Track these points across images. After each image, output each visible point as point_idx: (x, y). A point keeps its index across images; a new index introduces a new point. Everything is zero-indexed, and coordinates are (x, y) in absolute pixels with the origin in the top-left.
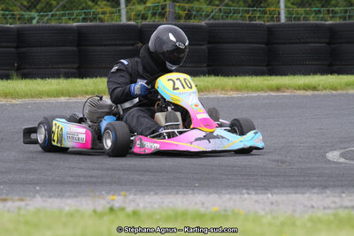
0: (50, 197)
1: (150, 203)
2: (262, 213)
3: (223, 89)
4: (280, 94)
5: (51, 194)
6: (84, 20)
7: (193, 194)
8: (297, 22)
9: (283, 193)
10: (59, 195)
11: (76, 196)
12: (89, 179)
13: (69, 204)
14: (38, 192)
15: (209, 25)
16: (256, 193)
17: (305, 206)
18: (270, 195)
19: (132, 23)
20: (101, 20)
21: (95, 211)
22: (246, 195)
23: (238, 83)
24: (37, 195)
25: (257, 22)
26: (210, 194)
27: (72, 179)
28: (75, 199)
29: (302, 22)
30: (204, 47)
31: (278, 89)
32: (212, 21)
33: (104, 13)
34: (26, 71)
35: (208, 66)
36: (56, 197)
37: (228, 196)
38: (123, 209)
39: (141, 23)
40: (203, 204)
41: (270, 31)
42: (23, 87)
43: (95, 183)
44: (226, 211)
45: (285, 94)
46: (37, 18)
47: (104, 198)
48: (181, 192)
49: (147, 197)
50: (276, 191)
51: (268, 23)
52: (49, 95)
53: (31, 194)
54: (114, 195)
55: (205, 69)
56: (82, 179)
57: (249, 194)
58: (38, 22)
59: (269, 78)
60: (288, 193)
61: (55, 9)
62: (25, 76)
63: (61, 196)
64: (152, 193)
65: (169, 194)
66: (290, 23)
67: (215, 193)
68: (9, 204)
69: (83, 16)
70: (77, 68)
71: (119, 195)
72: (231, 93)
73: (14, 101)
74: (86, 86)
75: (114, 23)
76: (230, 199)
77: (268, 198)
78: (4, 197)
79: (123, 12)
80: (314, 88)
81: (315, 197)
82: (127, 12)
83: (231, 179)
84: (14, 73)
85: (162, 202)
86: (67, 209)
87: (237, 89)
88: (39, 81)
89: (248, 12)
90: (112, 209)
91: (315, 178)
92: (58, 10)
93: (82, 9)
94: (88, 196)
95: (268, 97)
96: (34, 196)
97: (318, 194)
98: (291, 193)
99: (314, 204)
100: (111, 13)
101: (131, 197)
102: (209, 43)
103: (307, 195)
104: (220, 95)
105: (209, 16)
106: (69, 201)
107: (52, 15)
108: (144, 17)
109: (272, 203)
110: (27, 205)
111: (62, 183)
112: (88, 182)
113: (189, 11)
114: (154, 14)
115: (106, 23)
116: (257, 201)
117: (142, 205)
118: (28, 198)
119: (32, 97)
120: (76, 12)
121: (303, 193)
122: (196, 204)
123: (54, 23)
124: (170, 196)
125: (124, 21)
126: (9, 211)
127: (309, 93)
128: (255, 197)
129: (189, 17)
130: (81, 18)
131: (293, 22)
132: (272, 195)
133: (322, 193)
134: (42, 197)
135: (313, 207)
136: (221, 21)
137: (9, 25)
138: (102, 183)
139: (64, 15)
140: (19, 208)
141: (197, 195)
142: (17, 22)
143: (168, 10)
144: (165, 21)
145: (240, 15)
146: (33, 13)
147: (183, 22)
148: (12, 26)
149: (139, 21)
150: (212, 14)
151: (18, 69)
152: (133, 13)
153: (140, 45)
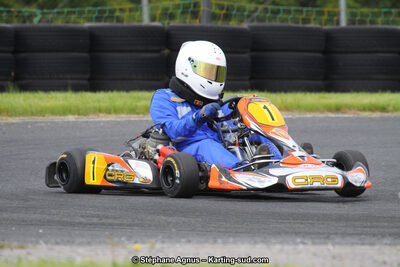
0: (57, 243)
4: (340, 115)
6: (98, 19)
7: (235, 242)
8: (363, 26)
9: (347, 244)
10: (68, 242)
11: (89, 243)
12: (104, 221)
13: (81, 253)
14: (40, 236)
15: (253, 28)
16: (314, 243)
17: (375, 261)
18: (331, 247)
19: (157, 24)
20: (119, 20)
22: (301, 247)
23: (288, 101)
24: (41, 242)
25: (312, 25)
26: (256, 243)
27: (82, 220)
28: (89, 248)
29: (368, 26)
30: (247, 56)
31: (338, 109)
32: (255, 24)
33: (121, 10)
34: (24, 82)
35: (250, 79)
36: (65, 245)
37: (278, 247)
39: (167, 24)
41: (329, 37)
43: (111, 226)
45: (346, 116)
46: (39, 16)
48: (220, 241)
49: (178, 246)
50: (337, 240)
51: (325, 27)
52: (53, 112)
53: (33, 239)
54: (136, 242)
55: (247, 83)
56: (95, 220)
57: (304, 244)
58: (40, 21)
59: (327, 95)
60: (352, 244)
61: (61, 5)
62: (24, 88)
63: (70, 243)
64: (183, 240)
66: (352, 27)
67: (263, 242)
69: (96, 14)
70: (89, 80)
71: (143, 243)
73: (11, 120)
74: (99, 101)
75: (136, 24)
77: (329, 250)
80: (383, 109)
81: (387, 249)
82: (152, 9)
83: (280, 223)
86: (79, 260)
88: (41, 94)
89: (301, 12)
91: (386, 224)
92: (64, 6)
93: (95, 5)
94: (105, 242)
95: (321, 120)
96: (37, 243)
97: (390, 245)
98: (357, 244)
99: (386, 258)
100: (131, 10)
101: (158, 246)
102: (253, 50)
103: (377, 247)
106: (81, 250)
107: (58, 13)
109: (334, 257)
110: (29, 254)
111: (72, 224)
112: (103, 224)
113: (227, 10)
115: (125, 24)
116: (315, 254)
118: (30, 245)
119: (33, 114)
120: (87, 9)
121: (372, 244)
123: (59, 23)
124: (207, 245)
125: (146, 21)
127: (377, 115)
128: (312, 248)
129: (227, 17)
130: (94, 16)
131: (357, 26)
132: (333, 245)
133: (395, 244)
134: (46, 243)
135: (385, 263)
136: (267, 24)
138: (121, 225)
139: (74, 13)
140: (20, 259)
142: (15, 20)
143: (202, 8)
144: (196, 23)
145: (291, 16)
146: (34, 10)
147: (220, 24)
148: (8, 25)
149: (166, 22)
150: (256, 14)
151: (16, 79)
152: (159, 12)
153: (166, 51)
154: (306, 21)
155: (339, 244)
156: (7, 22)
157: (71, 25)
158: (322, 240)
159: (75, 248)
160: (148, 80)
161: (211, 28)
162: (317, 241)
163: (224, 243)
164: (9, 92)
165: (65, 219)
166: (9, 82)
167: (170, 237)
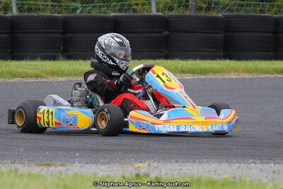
0: (87, 163)
1: (171, 170)
2: (265, 181)
3: (236, 71)
5: (88, 161)
6: (120, 10)
7: (208, 162)
10: (95, 161)
11: (109, 163)
13: (102, 170)
14: (77, 158)
15: (225, 17)
16: (262, 163)
18: (273, 166)
19: (160, 14)
20: (135, 11)
21: (123, 177)
22: (252, 164)
23: (249, 66)
25: (266, 14)
26: (222, 163)
27: (107, 147)
28: (108, 166)
30: (221, 35)
32: (227, 14)
33: (137, 4)
34: (70, 53)
35: (224, 51)
36: (92, 164)
37: (237, 165)
38: (147, 175)
39: (168, 13)
40: (215, 171)
41: (277, 22)
42: (68, 67)
43: (126, 151)
44: (235, 178)
46: (80, 9)
47: (132, 165)
48: (198, 161)
49: (168, 164)
50: (278, 161)
51: (275, 16)
53: (72, 160)
55: (222, 54)
56: (115, 147)
57: (254, 163)
58: (81, 12)
59: (275, 62)
62: (69, 58)
63: (96, 162)
64: (173, 160)
65: (188, 162)
67: (226, 162)
68: (52, 169)
69: (119, 7)
71: (144, 162)
72: (243, 74)
73: (60, 79)
75: (145, 14)
76: (239, 167)
77: (271, 167)
78: (48, 162)
79: (153, 4)
82: (157, 4)
83: (240, 149)
84: (60, 55)
85: (181, 170)
86: (101, 173)
87: (248, 71)
88: (81, 62)
89: (259, 5)
90: (138, 175)
92: (98, 2)
93: (119, 2)
94: (119, 162)
95: (274, 78)
96: (74, 162)
100: (143, 5)
101: (155, 164)
102: (225, 32)
104: (233, 76)
105: (225, 8)
106: (103, 167)
107: (94, 6)
108: (171, 9)
109: (274, 172)
111: (98, 150)
113: (209, 4)
114: (179, 6)
115: (138, 14)
116: (261, 170)
117: (163, 171)
118: (68, 164)
119: (75, 75)
120: (112, 4)
122: (210, 171)
123: (94, 13)
124: (188, 164)
125: (154, 12)
126: (52, 175)
128: (260, 166)
129: (208, 9)
130: (117, 8)
132: (274, 165)
134: (80, 162)
136: (236, 13)
137: (56, 15)
138: (132, 151)
139: (102, 6)
140: (61, 173)
141: (210, 163)
142: (64, 11)
143: (191, 3)
144: (188, 13)
145: (252, 8)
146: (77, 4)
147: (203, 13)
148: (59, 15)
149: (166, 12)
150: (228, 7)
151: (64, 52)
152: (162, 6)
153: (166, 32)
154: (262, 11)
155: (279, 163)
156: (59, 13)
157: (102, 14)
158: (267, 161)
159: (99, 165)
160: (154, 52)
161: (197, 16)
162: (264, 161)
163: (201, 163)
164: (59, 60)
165: (94, 146)
166: (59, 54)
167: (164, 159)
